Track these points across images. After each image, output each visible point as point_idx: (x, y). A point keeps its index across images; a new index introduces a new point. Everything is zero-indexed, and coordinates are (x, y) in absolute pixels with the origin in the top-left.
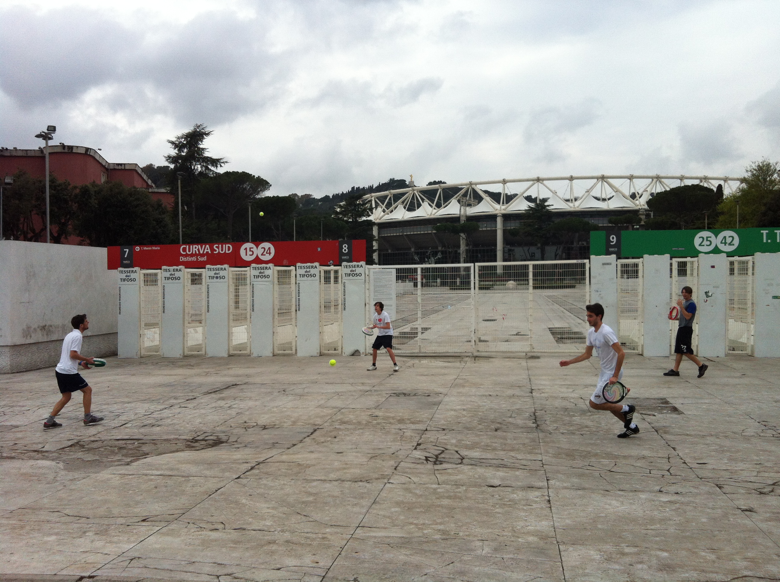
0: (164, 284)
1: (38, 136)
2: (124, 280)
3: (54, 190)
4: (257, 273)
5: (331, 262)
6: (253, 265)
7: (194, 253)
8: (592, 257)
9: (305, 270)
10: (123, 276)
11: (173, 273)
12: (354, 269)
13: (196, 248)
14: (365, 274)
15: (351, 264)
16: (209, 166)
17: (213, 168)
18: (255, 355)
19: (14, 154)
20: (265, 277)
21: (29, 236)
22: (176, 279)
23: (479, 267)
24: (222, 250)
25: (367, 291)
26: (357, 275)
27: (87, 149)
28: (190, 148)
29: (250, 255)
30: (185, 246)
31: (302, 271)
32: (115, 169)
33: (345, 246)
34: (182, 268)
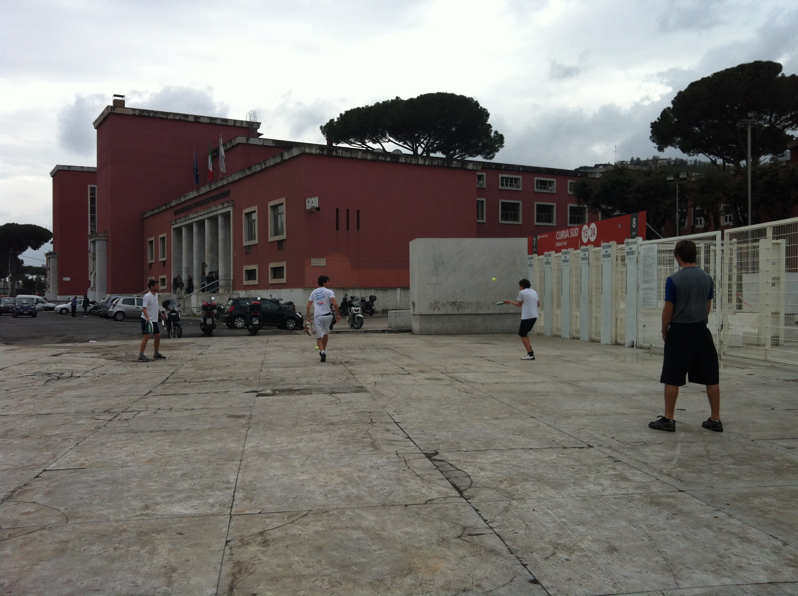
0: (544, 269)
2: (529, 266)
4: (583, 255)
7: (562, 238)
9: (605, 250)
10: (531, 261)
11: (548, 258)
12: (631, 246)
13: (563, 233)
14: (638, 251)
15: (630, 240)
20: (587, 258)
22: (549, 263)
24: (574, 234)
25: (639, 272)
26: (633, 253)
29: (586, 237)
30: (558, 232)
33: (634, 221)
34: (553, 253)
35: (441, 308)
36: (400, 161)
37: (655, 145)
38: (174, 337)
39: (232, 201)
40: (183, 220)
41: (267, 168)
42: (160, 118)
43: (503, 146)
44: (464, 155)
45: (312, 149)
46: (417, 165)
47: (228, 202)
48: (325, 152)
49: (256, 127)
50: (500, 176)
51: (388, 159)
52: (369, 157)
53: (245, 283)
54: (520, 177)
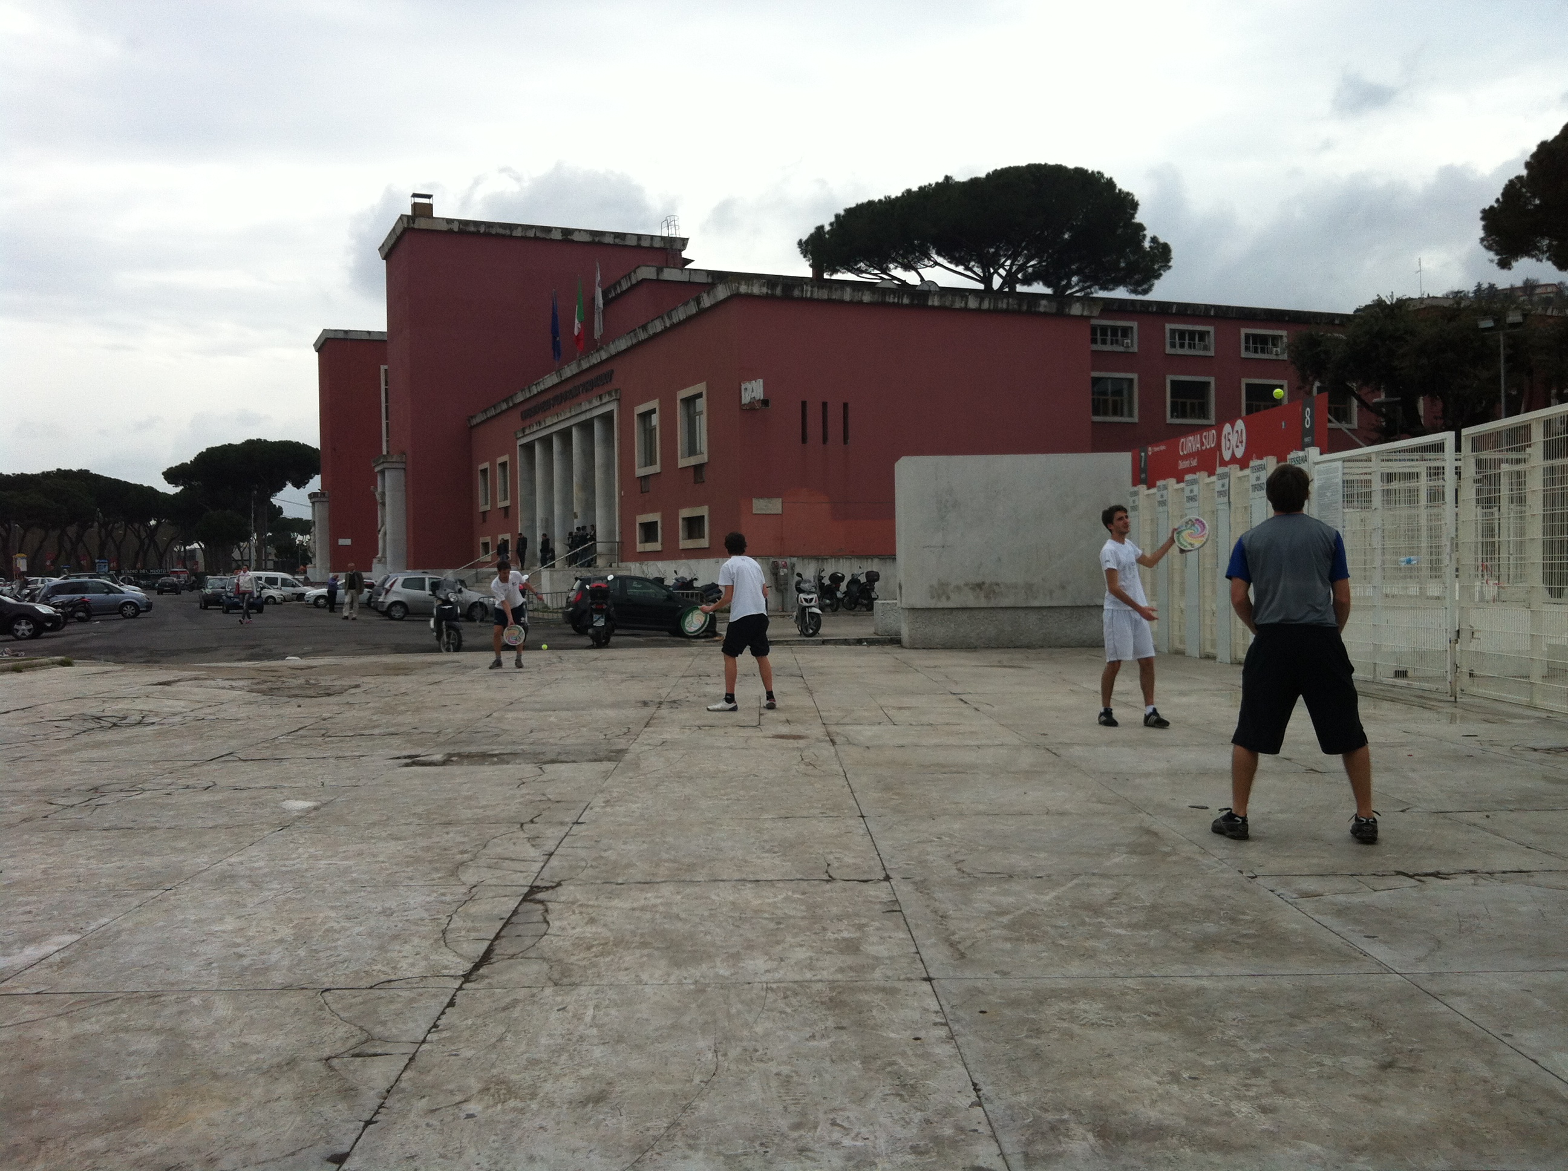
4: (1220, 485)
7: (1188, 452)
13: (1190, 441)
20: (1225, 493)
24: (1208, 443)
34: (1171, 482)
35: (953, 596)
36: (930, 303)
37: (1491, 255)
38: (448, 650)
39: (616, 391)
40: (535, 429)
41: (674, 326)
42: (497, 235)
43: (1170, 267)
44: (1090, 287)
45: (752, 285)
46: (966, 310)
47: (610, 394)
48: (778, 291)
49: (678, 246)
50: (1168, 327)
51: (906, 301)
52: (867, 298)
53: (640, 547)
54: (1210, 329)
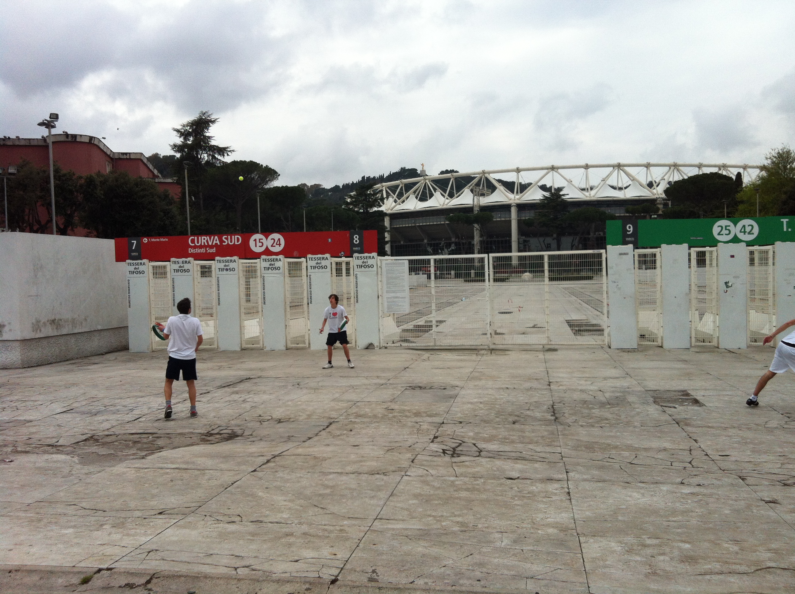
0: (173, 277)
1: (40, 124)
2: (133, 273)
3: (59, 180)
4: (267, 264)
5: (342, 253)
6: (263, 257)
7: (203, 244)
8: (609, 247)
9: (316, 261)
10: (132, 268)
11: (182, 265)
12: (365, 260)
13: (204, 239)
14: (377, 265)
15: (362, 255)
16: (216, 155)
17: (219, 157)
18: (268, 348)
19: (17, 143)
20: (276, 269)
21: (35, 228)
22: (185, 271)
23: (493, 258)
24: (231, 242)
25: (379, 283)
26: (369, 266)
27: (91, 138)
28: (196, 136)
29: (260, 246)
30: (193, 238)
31: (313, 263)
32: (120, 159)
33: (356, 237)
35: (43, 329)
